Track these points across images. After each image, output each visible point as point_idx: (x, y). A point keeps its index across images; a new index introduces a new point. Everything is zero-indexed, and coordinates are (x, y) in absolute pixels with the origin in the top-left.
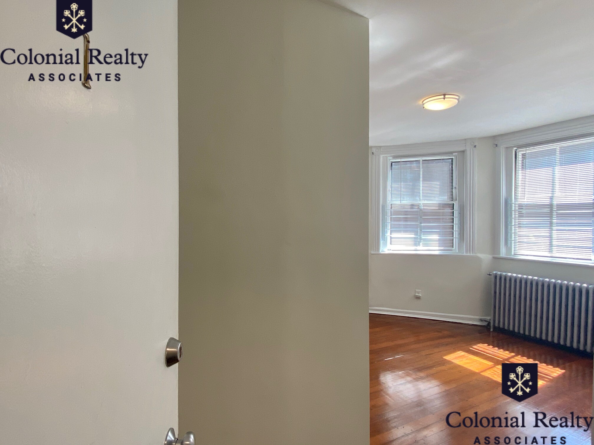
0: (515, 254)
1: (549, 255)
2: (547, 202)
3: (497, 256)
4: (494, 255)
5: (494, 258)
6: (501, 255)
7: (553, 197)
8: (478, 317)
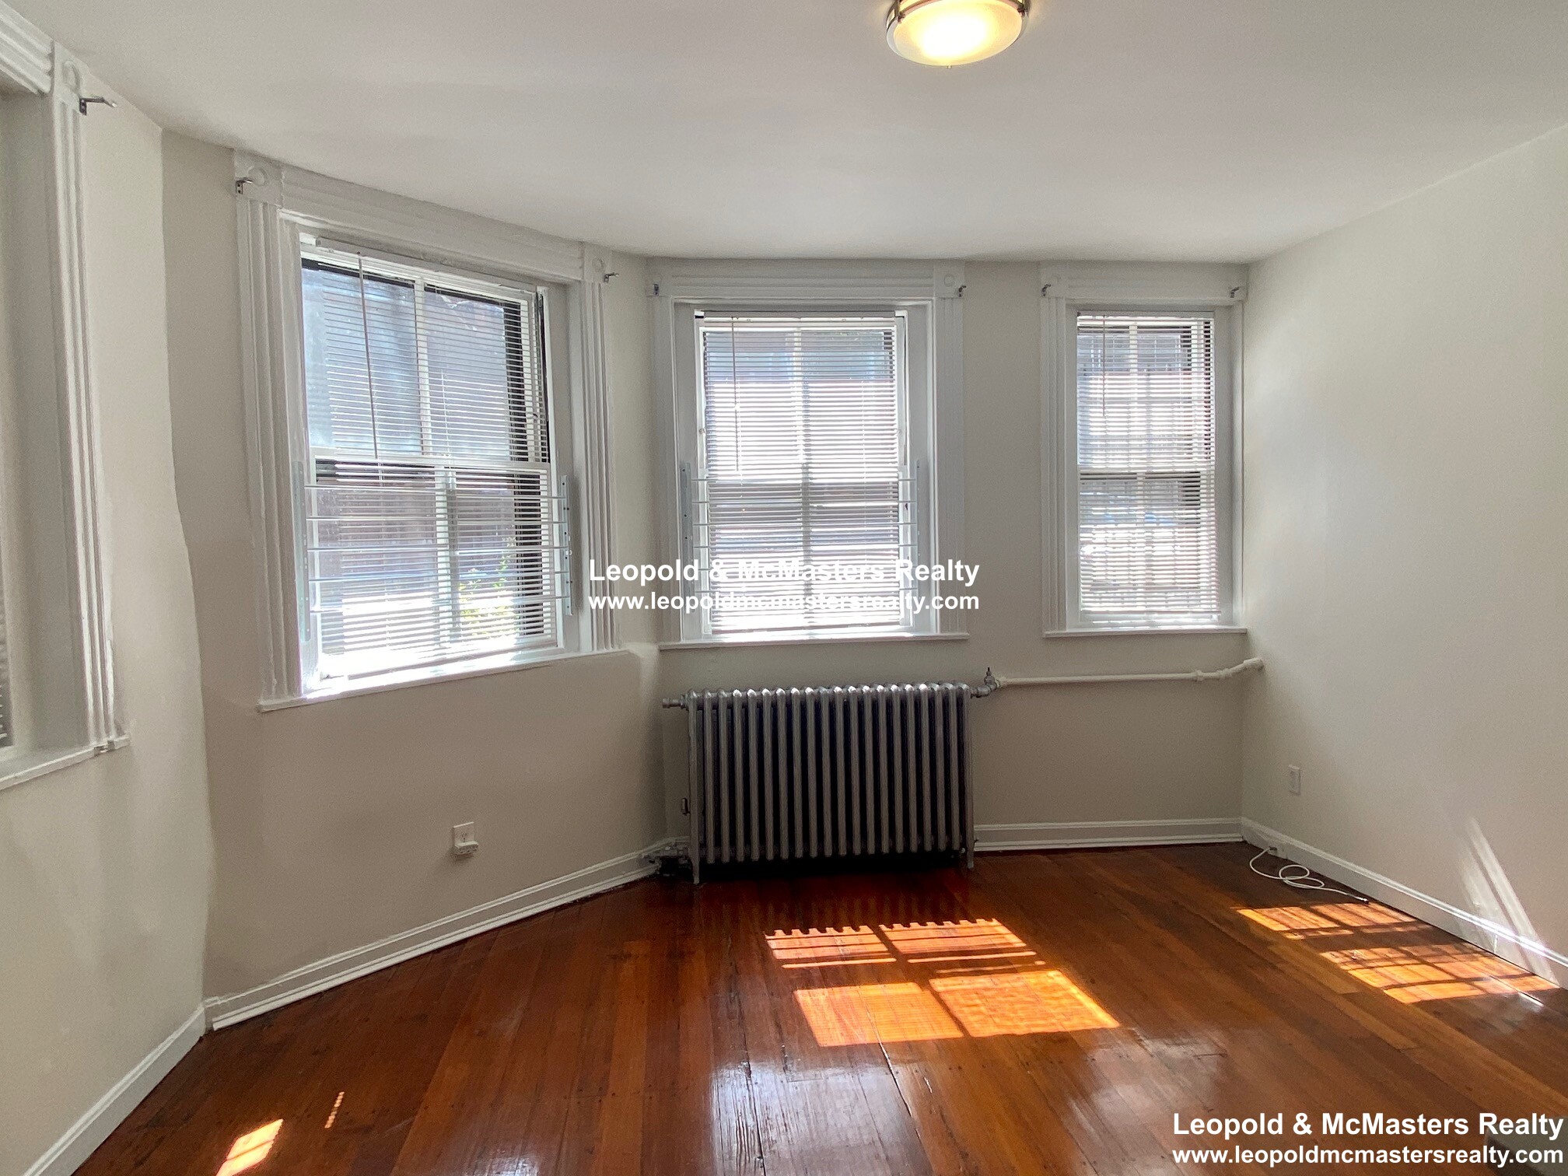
0: (715, 632)
1: (805, 623)
2: (795, 478)
3: (671, 643)
4: (662, 643)
5: (661, 651)
6: (683, 641)
7: (810, 465)
8: (633, 855)
